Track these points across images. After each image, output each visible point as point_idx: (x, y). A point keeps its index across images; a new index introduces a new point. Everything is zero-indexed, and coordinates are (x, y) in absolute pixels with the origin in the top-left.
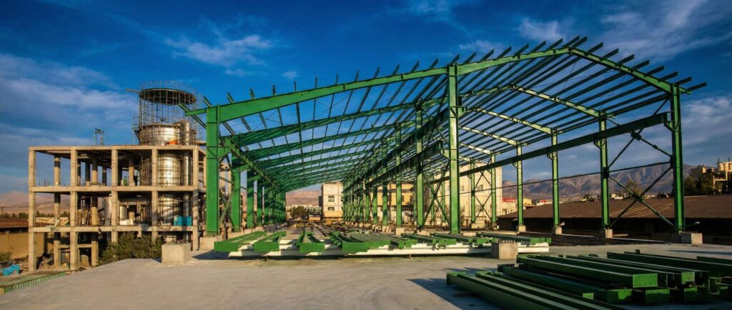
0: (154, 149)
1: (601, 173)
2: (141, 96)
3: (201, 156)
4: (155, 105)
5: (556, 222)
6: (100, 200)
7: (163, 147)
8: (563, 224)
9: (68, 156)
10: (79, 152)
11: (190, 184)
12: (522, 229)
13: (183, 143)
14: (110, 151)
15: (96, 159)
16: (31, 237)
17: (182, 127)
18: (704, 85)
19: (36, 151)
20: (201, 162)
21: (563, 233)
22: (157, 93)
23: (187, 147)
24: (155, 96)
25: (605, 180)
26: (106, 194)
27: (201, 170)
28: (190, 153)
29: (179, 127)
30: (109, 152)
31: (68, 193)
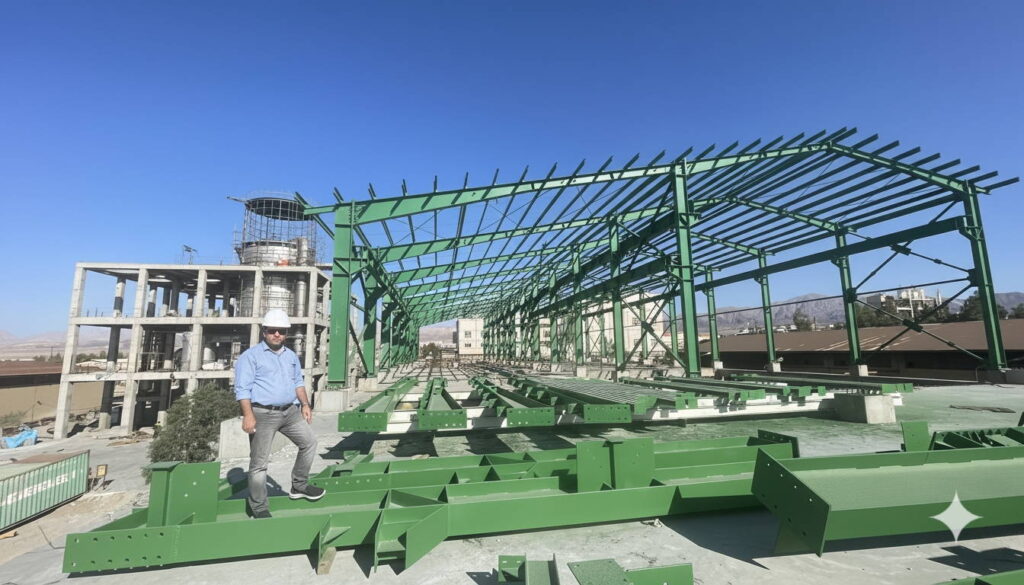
0: (258, 270)
1: (844, 296)
2: (248, 206)
3: (321, 281)
4: (265, 219)
5: (772, 357)
6: (179, 336)
7: (271, 268)
8: (781, 359)
9: (134, 277)
10: (152, 273)
11: (306, 314)
12: (719, 365)
13: (298, 264)
14: (197, 272)
15: (178, 283)
16: (63, 388)
17: (298, 246)
18: (1016, 180)
19: (86, 269)
20: (320, 288)
21: (782, 370)
22: (269, 203)
23: (303, 268)
24: (266, 207)
25: (850, 305)
26: (187, 328)
27: (320, 299)
28: (306, 277)
29: (294, 247)
30: (195, 273)
31: (129, 327)
